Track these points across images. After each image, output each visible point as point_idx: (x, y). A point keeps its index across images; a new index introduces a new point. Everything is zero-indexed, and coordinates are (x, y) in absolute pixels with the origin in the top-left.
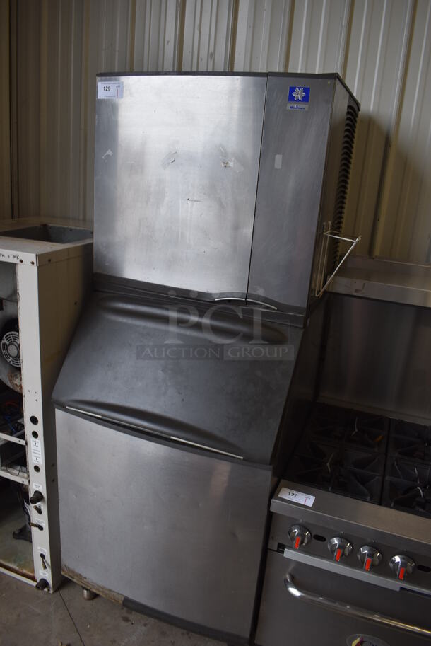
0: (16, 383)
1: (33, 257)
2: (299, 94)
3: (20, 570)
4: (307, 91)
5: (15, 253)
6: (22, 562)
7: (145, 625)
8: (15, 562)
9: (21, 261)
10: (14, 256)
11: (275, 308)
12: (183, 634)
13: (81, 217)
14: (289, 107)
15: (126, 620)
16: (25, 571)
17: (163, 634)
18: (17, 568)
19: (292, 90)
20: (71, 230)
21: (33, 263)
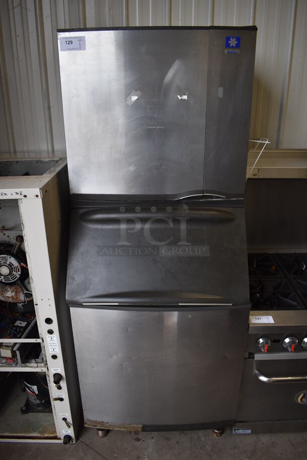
0: (7, 295)
1: (37, 191)
2: (233, 42)
3: (42, 436)
4: (238, 39)
5: (18, 190)
6: (41, 429)
7: (152, 438)
8: (35, 431)
9: (25, 196)
10: (17, 193)
11: (224, 197)
12: (180, 434)
13: (12, 150)
14: (226, 51)
15: (138, 440)
16: (46, 435)
17: (167, 439)
18: (39, 435)
19: (228, 39)
20: (17, 162)
21: (37, 196)
